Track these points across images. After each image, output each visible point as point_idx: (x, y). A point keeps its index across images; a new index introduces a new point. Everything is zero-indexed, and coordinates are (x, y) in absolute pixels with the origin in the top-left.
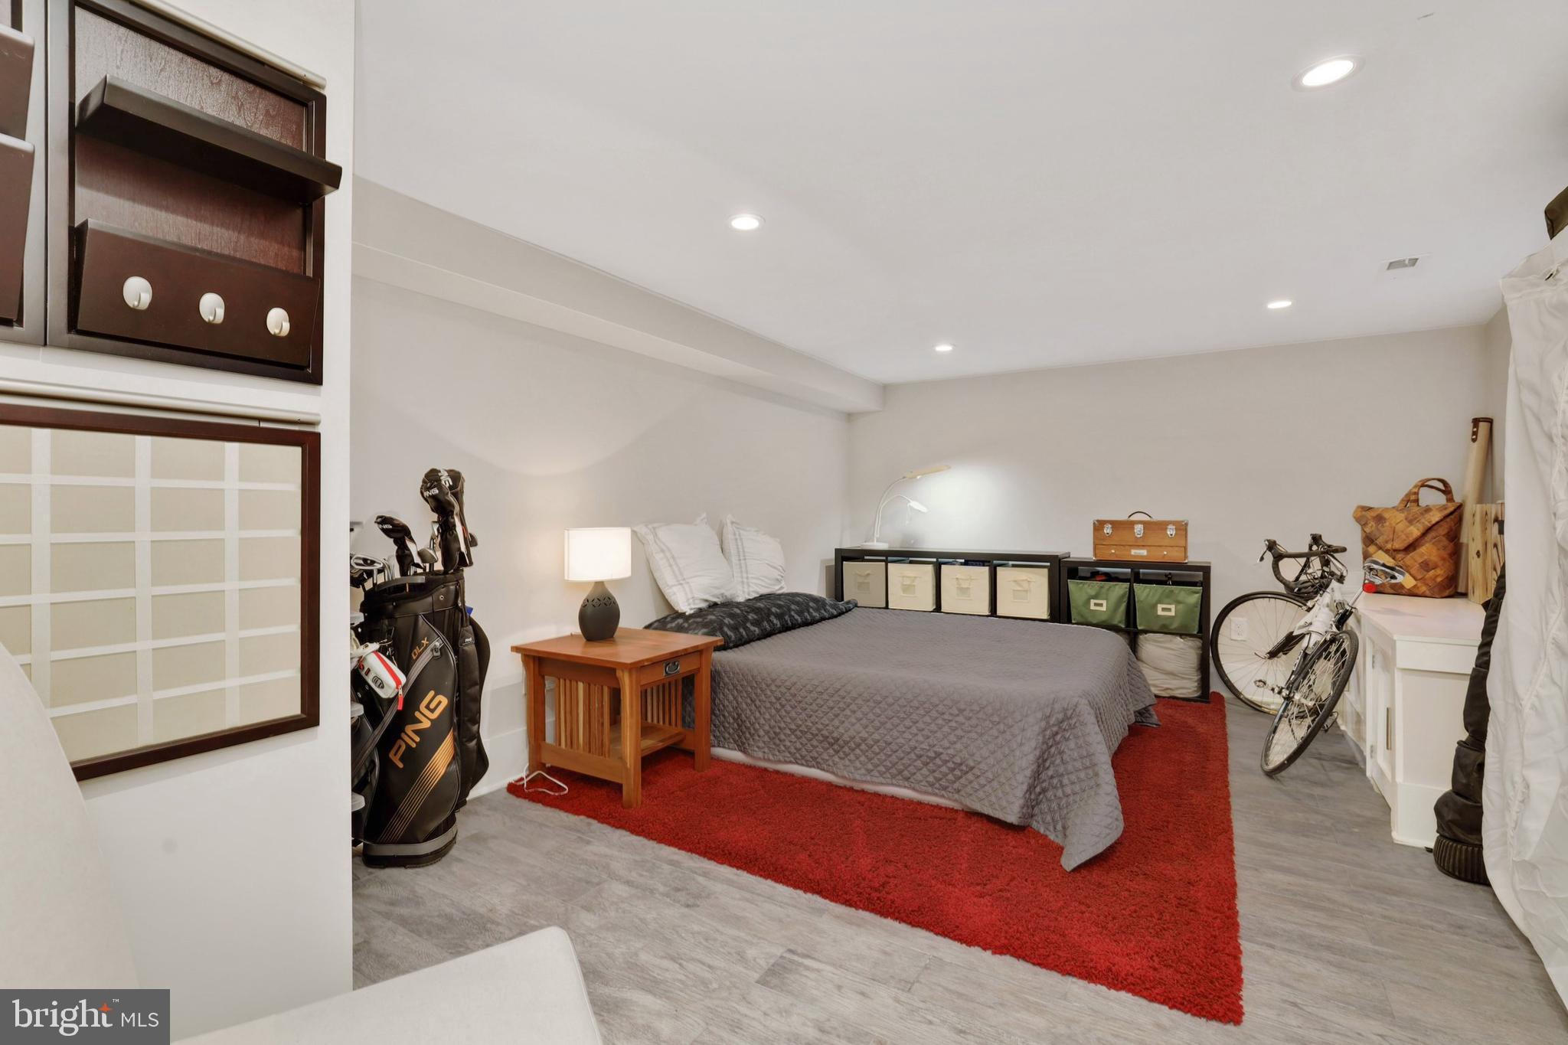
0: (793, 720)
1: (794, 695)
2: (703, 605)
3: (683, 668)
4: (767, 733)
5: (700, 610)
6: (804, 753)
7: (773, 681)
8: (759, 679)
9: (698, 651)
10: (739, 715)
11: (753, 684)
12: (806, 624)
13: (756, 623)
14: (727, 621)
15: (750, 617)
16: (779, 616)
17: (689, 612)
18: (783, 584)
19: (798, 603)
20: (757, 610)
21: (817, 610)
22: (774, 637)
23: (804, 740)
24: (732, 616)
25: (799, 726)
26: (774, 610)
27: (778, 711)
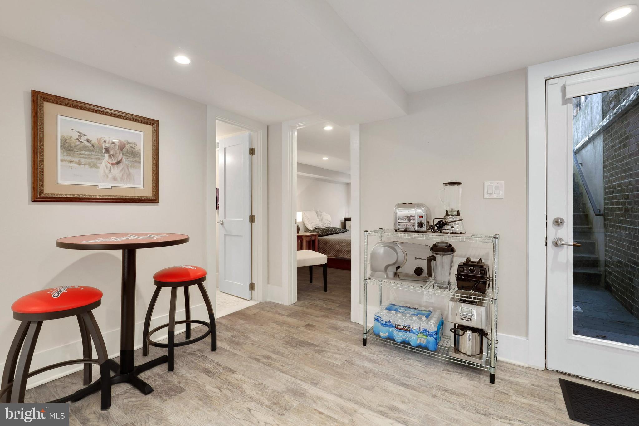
0: (334, 248)
1: (334, 243)
2: (314, 228)
3: (313, 238)
4: (329, 251)
5: (314, 229)
6: (336, 254)
7: (330, 241)
8: (327, 241)
9: (316, 235)
10: (323, 248)
11: (326, 241)
12: (336, 233)
13: (326, 232)
14: (320, 231)
15: (324, 231)
16: (331, 231)
17: (312, 230)
18: (331, 225)
19: (334, 229)
20: (326, 230)
21: (339, 231)
22: (330, 236)
23: (336, 252)
24: (321, 230)
25: (335, 249)
26: (329, 230)
27: (331, 247)
